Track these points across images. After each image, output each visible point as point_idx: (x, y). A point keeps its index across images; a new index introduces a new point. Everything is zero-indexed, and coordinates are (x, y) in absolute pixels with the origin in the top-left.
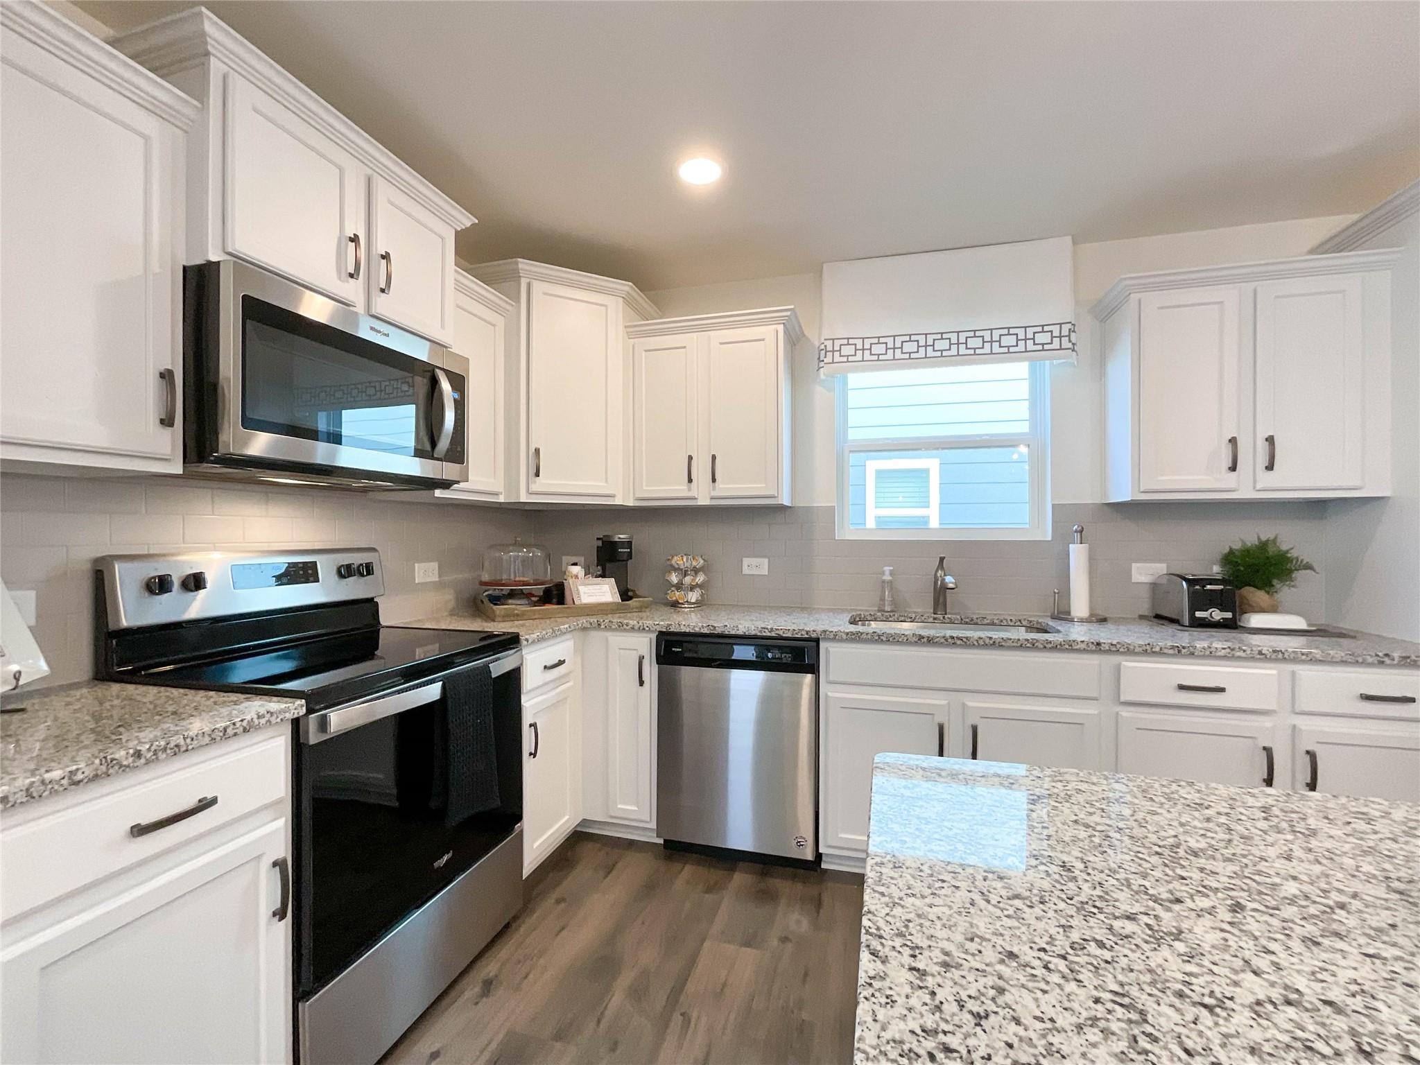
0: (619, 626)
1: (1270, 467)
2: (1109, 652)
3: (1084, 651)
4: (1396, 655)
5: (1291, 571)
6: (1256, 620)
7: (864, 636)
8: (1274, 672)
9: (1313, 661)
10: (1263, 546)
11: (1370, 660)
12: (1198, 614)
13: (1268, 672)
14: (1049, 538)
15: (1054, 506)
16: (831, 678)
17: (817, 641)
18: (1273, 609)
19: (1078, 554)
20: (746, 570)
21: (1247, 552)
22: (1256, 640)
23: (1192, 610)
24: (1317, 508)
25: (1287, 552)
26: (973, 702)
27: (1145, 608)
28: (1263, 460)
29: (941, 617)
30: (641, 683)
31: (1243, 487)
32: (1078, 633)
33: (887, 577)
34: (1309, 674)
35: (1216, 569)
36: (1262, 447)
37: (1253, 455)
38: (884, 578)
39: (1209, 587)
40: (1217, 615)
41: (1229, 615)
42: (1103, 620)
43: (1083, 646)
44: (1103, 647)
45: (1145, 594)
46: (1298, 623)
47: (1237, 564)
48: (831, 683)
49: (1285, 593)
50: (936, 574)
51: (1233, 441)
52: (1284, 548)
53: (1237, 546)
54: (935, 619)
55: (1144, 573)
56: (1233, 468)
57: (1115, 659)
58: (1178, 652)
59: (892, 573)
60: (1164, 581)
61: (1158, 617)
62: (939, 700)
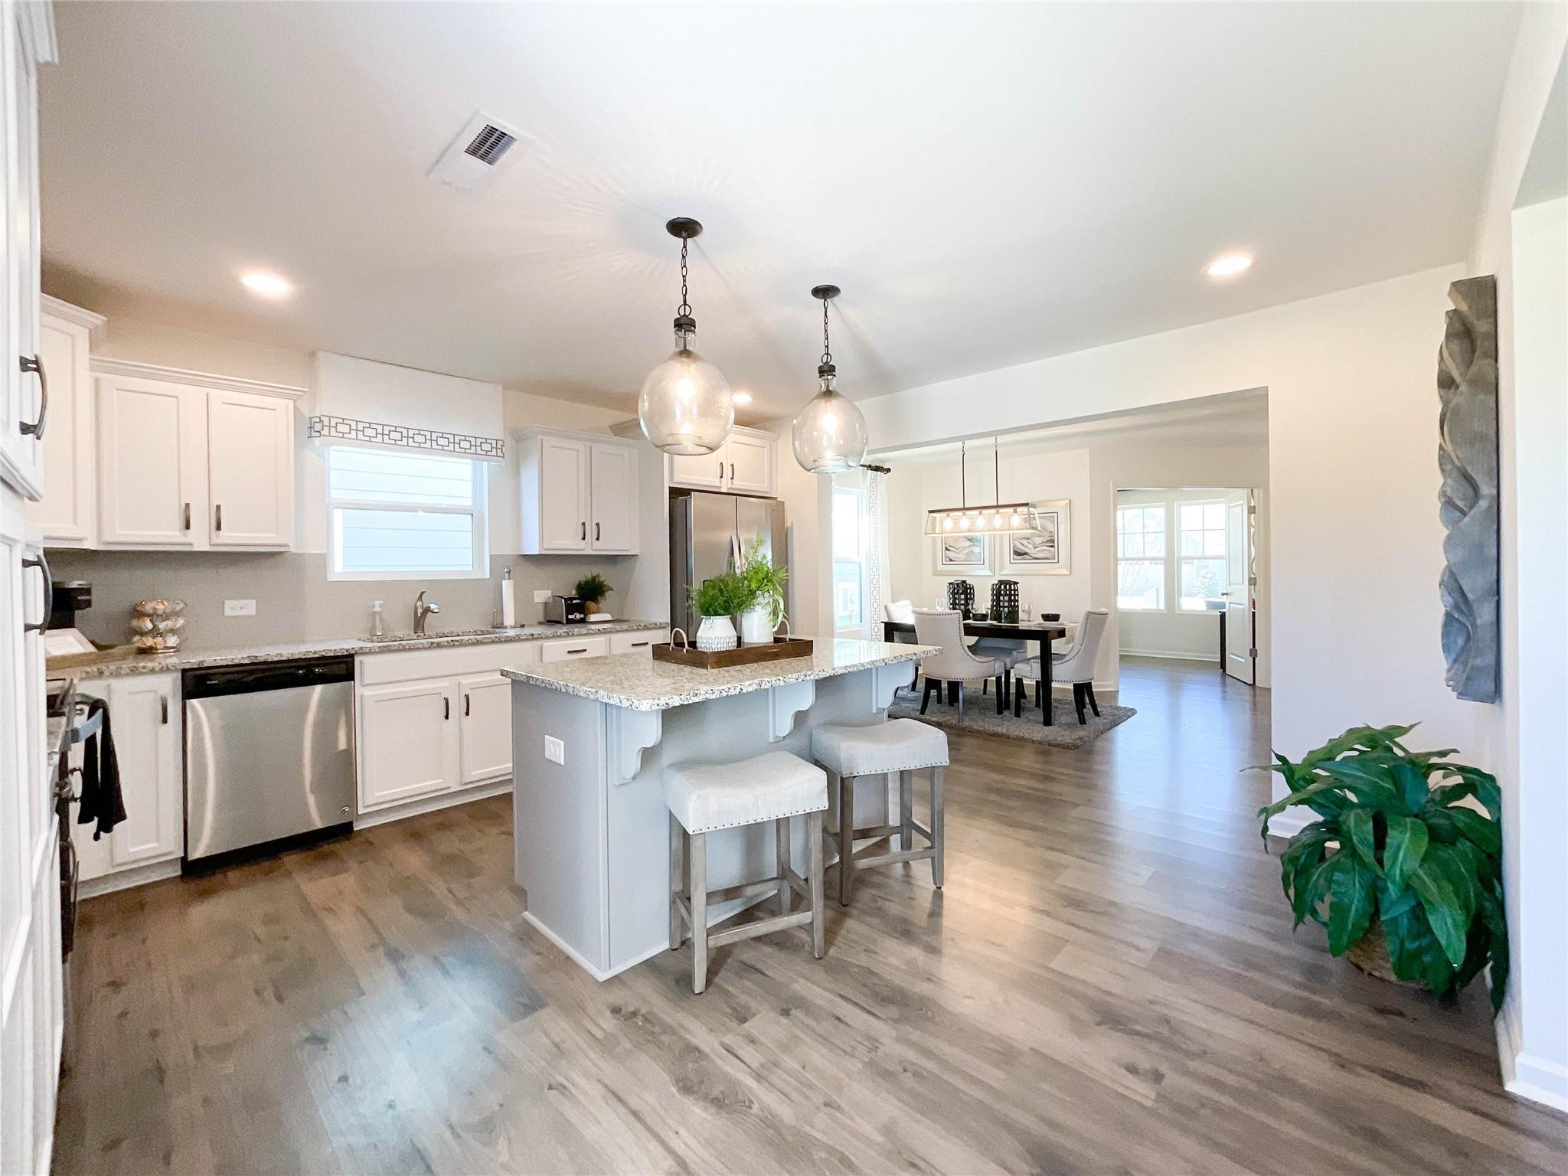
0: (132, 671)
1: (598, 539)
2: (537, 638)
3: (527, 640)
4: (642, 625)
5: (604, 592)
6: (593, 618)
7: (392, 648)
8: (604, 639)
9: (617, 631)
10: (594, 578)
11: (635, 628)
12: (570, 617)
13: (601, 639)
14: (488, 577)
15: (491, 556)
16: (366, 682)
17: (352, 656)
18: (598, 612)
19: (507, 586)
20: (228, 612)
21: (587, 582)
22: (593, 627)
23: (568, 613)
24: (612, 559)
25: (603, 582)
26: (465, 680)
27: (541, 618)
28: (595, 536)
29: (422, 634)
30: (165, 720)
31: (588, 548)
32: (511, 633)
33: (377, 609)
34: (615, 637)
35: (574, 592)
36: (595, 528)
37: (591, 533)
38: (375, 610)
39: (574, 602)
40: (578, 616)
41: (582, 616)
42: (523, 626)
43: (525, 637)
44: (535, 636)
45: (541, 608)
46: (608, 617)
47: (583, 588)
48: (364, 686)
49: (603, 603)
50: (416, 604)
51: (583, 524)
52: (602, 580)
53: (583, 579)
54: (418, 636)
55: (541, 596)
56: (584, 538)
57: (540, 642)
58: (568, 635)
59: (381, 606)
60: (551, 600)
61: (549, 621)
62: (444, 683)
